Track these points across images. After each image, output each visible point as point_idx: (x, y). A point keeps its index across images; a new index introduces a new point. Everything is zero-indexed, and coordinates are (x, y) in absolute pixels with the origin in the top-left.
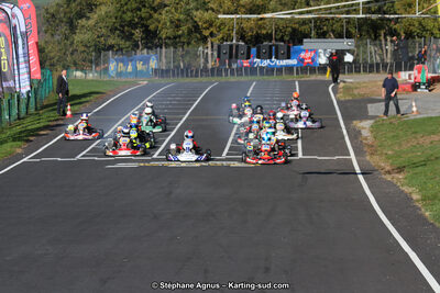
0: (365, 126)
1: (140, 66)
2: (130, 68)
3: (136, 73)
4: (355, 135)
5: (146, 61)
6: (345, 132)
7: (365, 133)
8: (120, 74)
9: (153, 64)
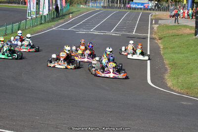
0: (156, 26)
1: (98, 5)
2: (95, 5)
3: (97, 7)
4: (152, 28)
5: (100, 3)
6: (149, 27)
7: (155, 28)
8: (92, 7)
9: (102, 4)
